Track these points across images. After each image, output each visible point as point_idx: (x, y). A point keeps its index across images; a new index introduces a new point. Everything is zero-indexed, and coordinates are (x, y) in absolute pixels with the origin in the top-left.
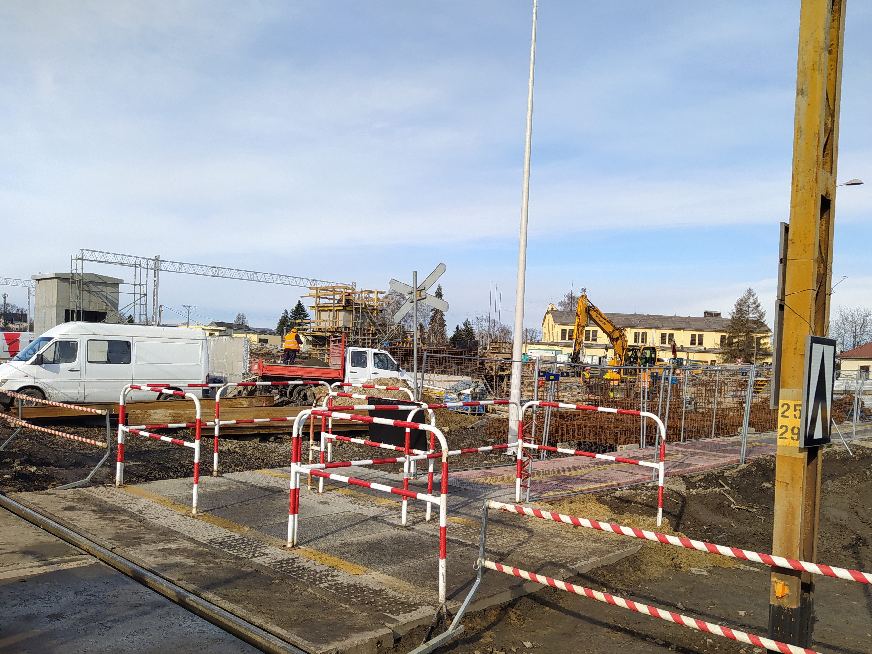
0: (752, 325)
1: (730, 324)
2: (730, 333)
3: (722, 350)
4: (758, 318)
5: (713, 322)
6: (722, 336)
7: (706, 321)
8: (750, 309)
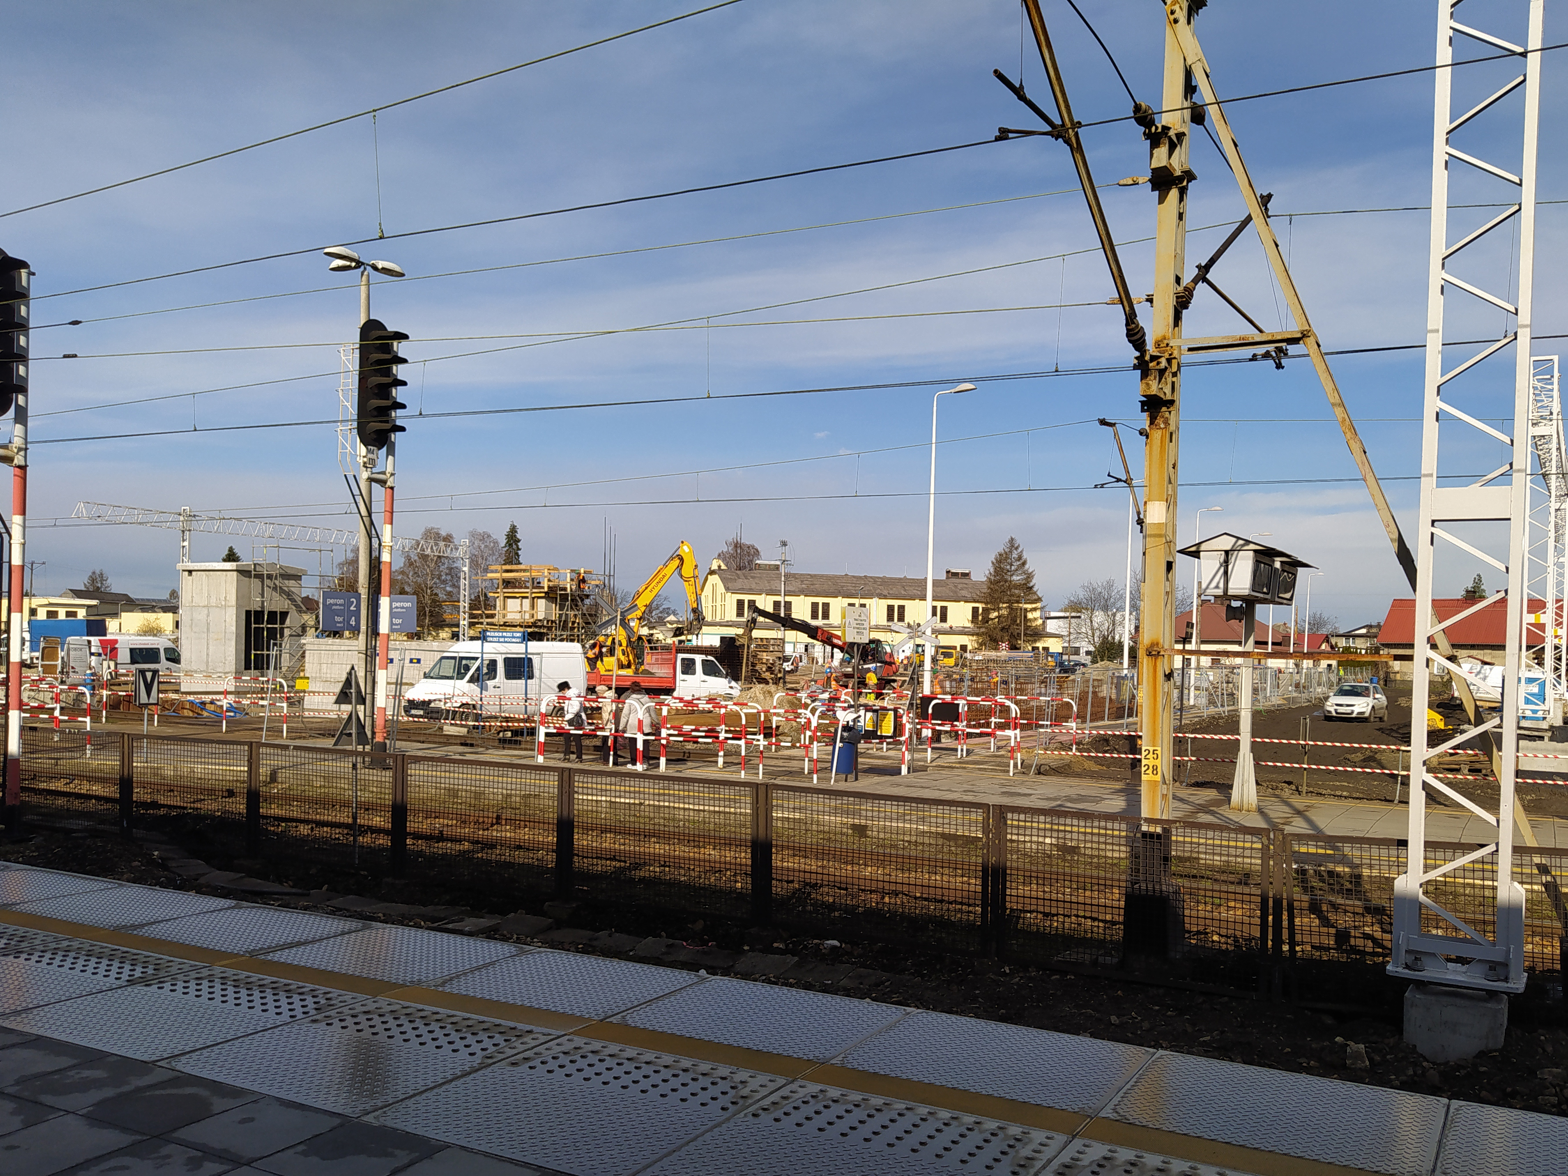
0: (1017, 591)
1: (983, 591)
2: (986, 603)
3: (977, 630)
4: (1024, 582)
5: (960, 586)
6: (973, 608)
7: (951, 586)
8: (1013, 568)
